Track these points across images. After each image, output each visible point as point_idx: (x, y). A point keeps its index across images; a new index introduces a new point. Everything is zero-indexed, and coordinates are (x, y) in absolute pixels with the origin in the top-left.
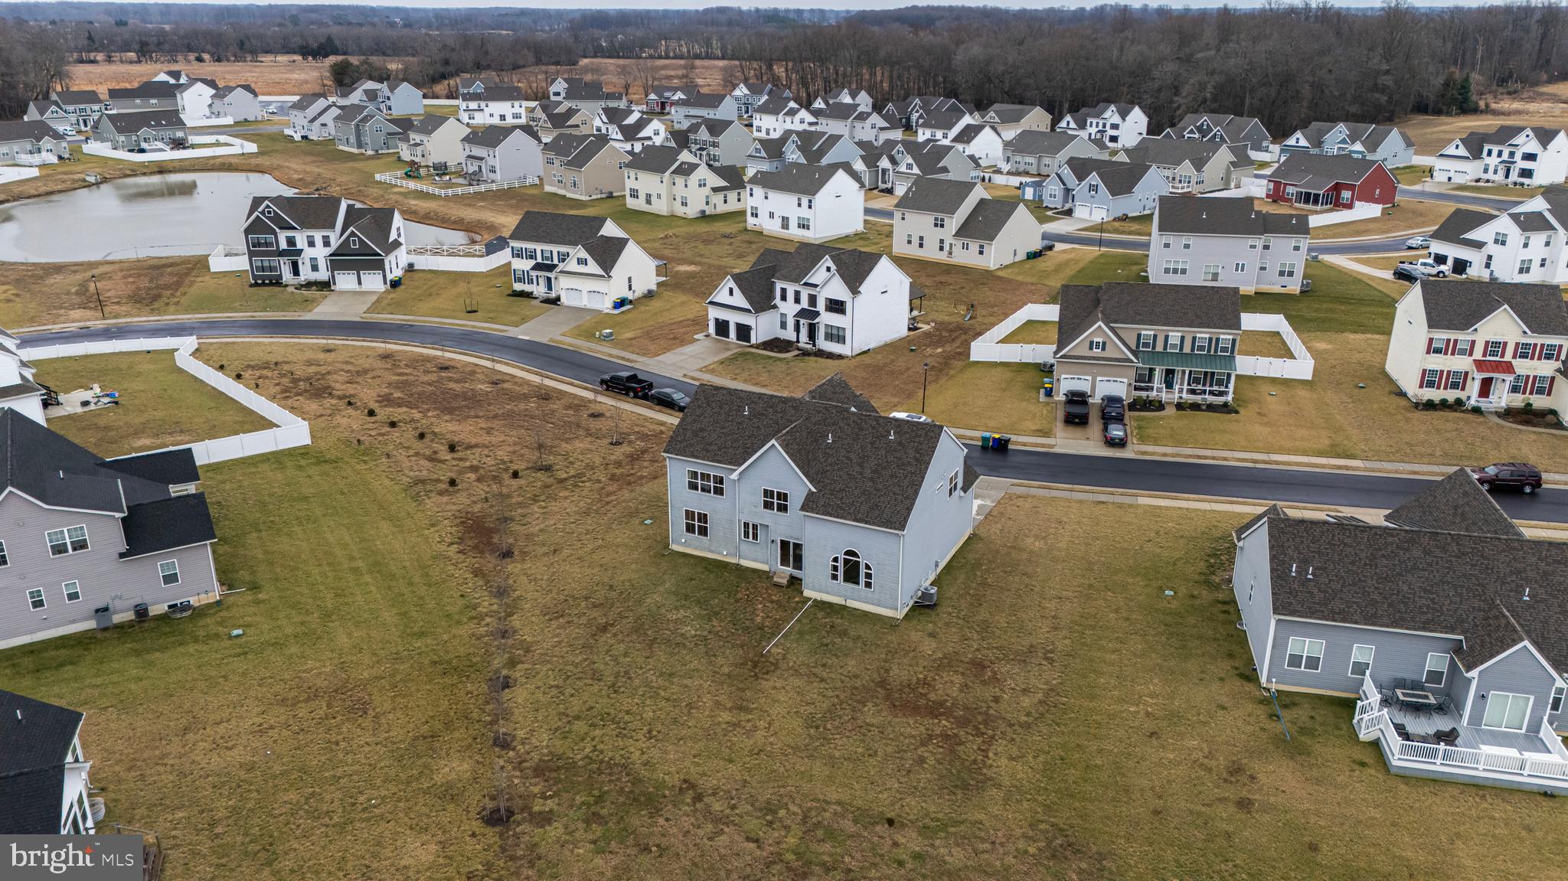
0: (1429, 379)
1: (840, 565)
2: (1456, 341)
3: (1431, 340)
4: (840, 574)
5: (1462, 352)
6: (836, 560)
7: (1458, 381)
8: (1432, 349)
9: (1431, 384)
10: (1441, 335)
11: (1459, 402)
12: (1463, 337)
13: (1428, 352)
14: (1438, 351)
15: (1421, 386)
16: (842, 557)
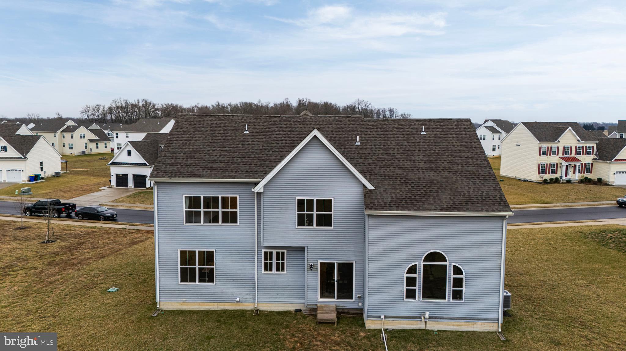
0: (542, 169)
1: (419, 276)
2: (551, 148)
3: (540, 148)
4: (419, 288)
5: (554, 153)
6: (412, 270)
7: (554, 168)
8: (542, 153)
9: (543, 172)
10: (545, 145)
11: (557, 179)
12: (553, 145)
13: (540, 155)
14: (544, 154)
15: (539, 174)
16: (420, 264)
